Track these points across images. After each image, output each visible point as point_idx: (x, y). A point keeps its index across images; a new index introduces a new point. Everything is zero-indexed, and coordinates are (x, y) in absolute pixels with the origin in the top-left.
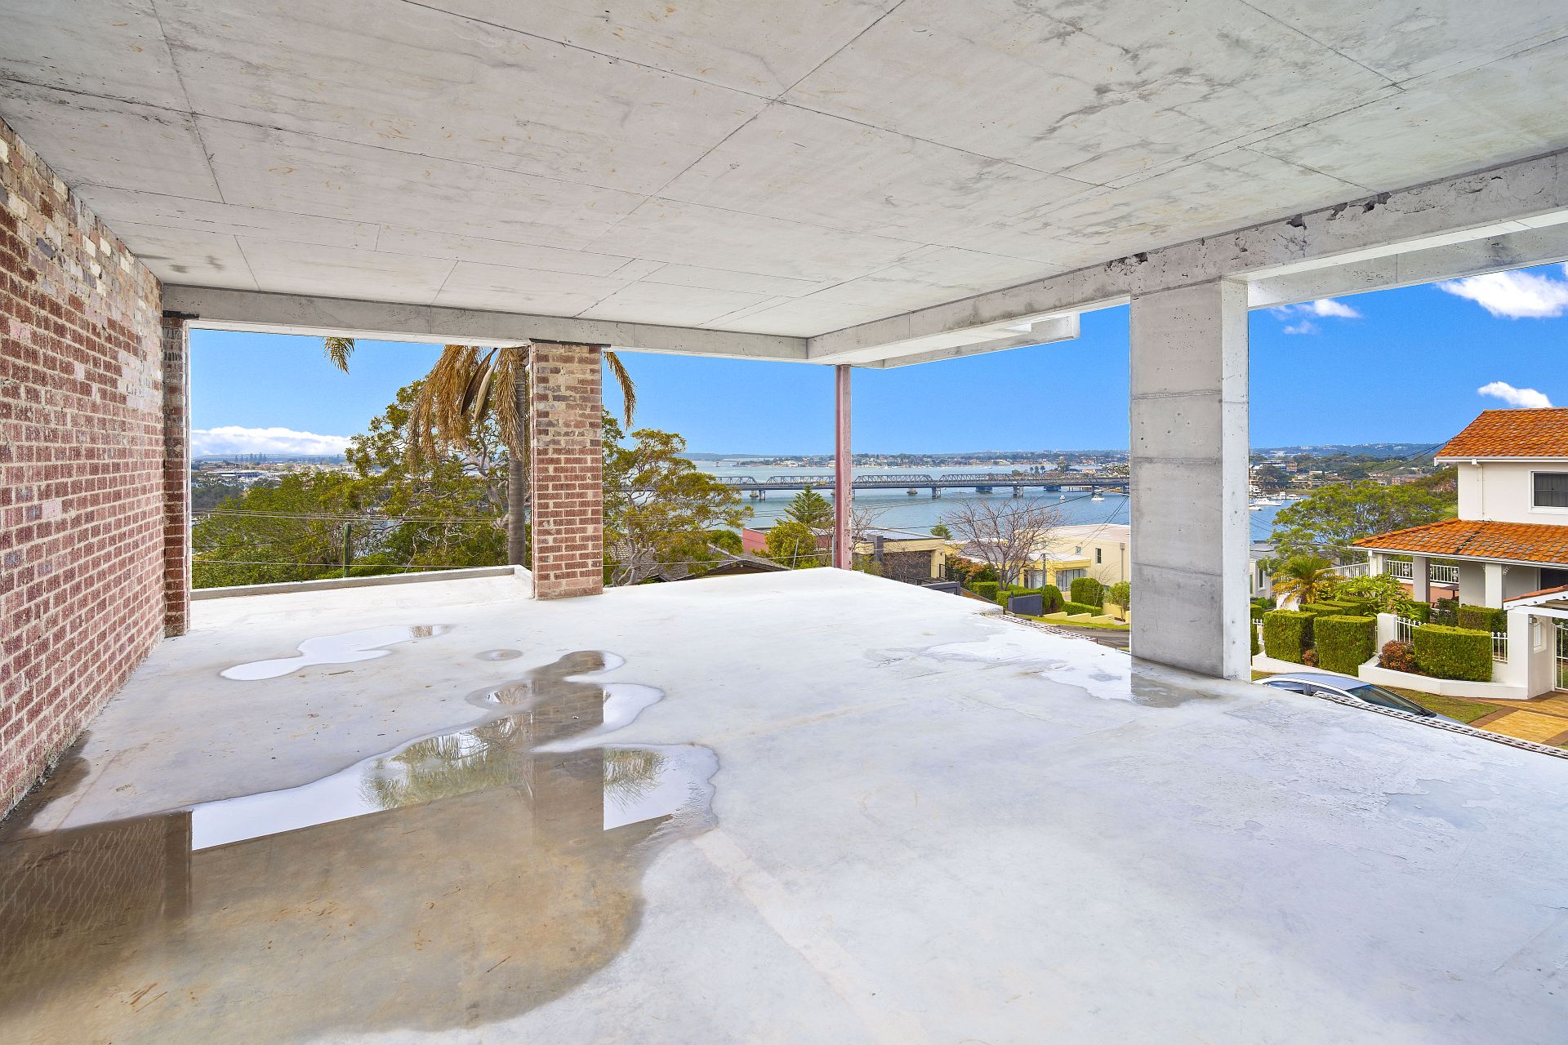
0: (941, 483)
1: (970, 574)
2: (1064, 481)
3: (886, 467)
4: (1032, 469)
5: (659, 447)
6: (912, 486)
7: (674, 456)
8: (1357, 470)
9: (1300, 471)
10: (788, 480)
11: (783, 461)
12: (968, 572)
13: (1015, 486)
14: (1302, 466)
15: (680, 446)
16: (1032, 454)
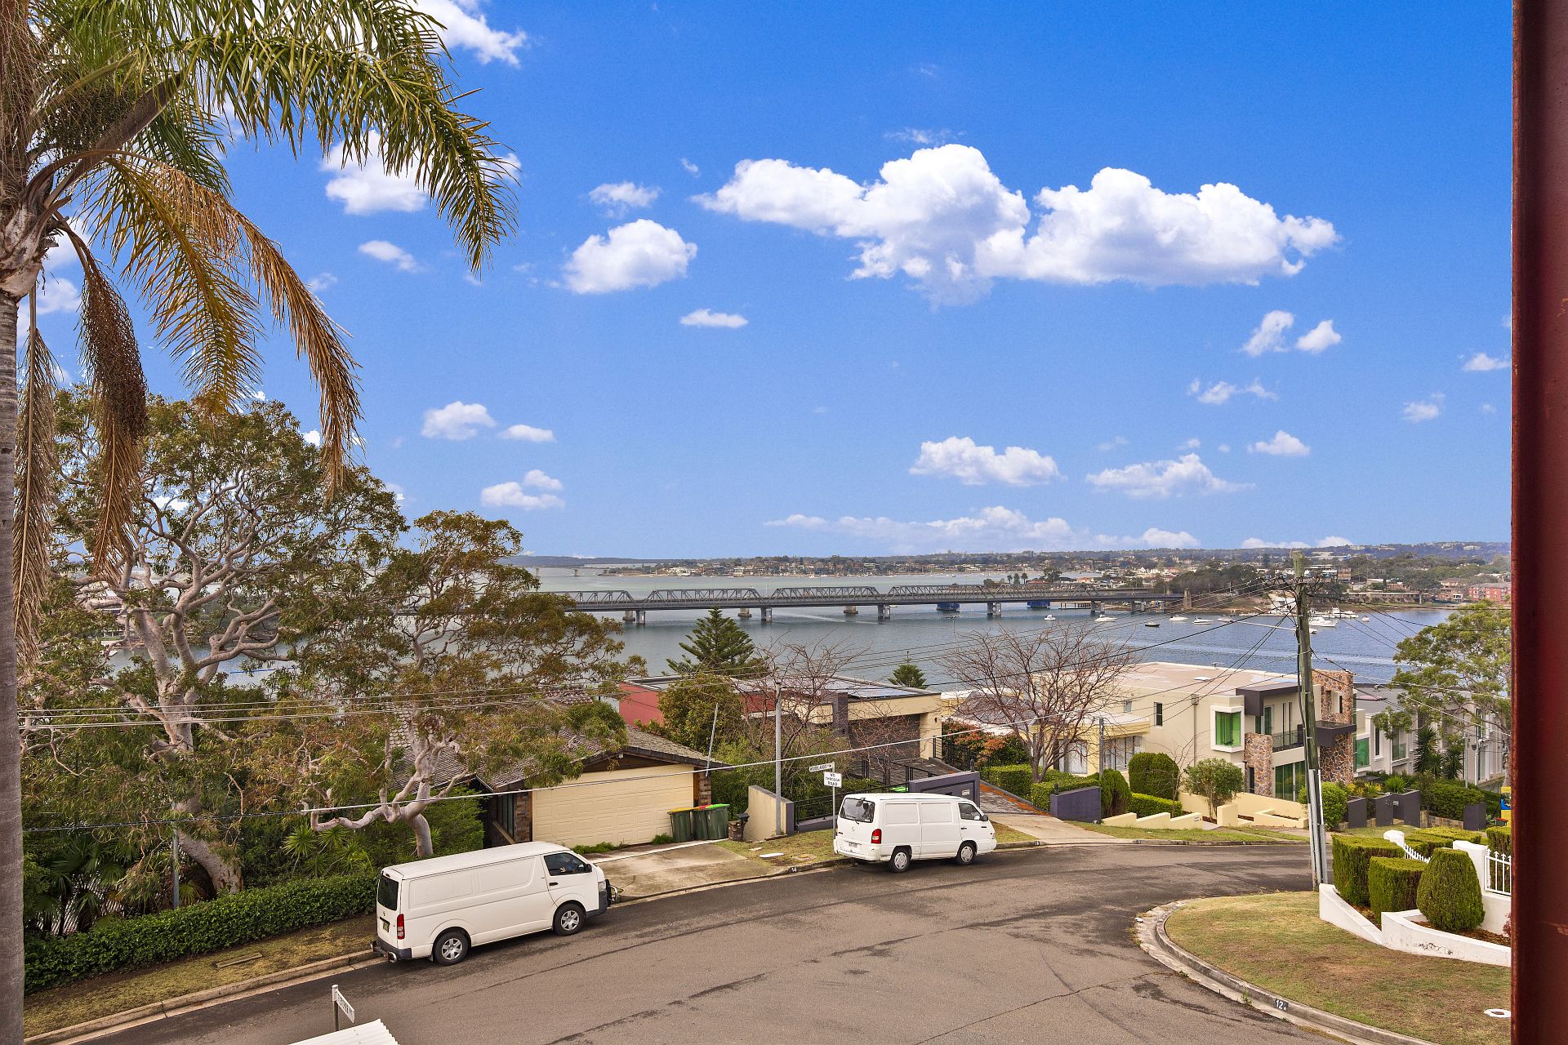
0: (891, 598)
1: (984, 752)
2: (1055, 595)
3: (812, 576)
4: (1010, 577)
5: (469, 547)
6: (850, 602)
7: (500, 561)
8: (1426, 576)
9: (1355, 579)
10: (678, 596)
11: (669, 568)
12: (980, 749)
13: (990, 603)
14: (1358, 573)
15: (509, 545)
16: (1009, 556)
